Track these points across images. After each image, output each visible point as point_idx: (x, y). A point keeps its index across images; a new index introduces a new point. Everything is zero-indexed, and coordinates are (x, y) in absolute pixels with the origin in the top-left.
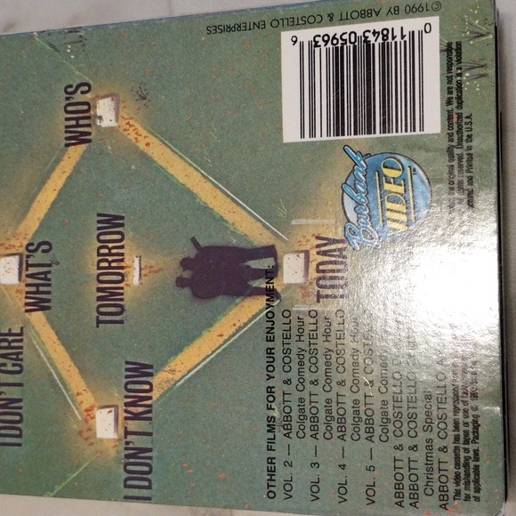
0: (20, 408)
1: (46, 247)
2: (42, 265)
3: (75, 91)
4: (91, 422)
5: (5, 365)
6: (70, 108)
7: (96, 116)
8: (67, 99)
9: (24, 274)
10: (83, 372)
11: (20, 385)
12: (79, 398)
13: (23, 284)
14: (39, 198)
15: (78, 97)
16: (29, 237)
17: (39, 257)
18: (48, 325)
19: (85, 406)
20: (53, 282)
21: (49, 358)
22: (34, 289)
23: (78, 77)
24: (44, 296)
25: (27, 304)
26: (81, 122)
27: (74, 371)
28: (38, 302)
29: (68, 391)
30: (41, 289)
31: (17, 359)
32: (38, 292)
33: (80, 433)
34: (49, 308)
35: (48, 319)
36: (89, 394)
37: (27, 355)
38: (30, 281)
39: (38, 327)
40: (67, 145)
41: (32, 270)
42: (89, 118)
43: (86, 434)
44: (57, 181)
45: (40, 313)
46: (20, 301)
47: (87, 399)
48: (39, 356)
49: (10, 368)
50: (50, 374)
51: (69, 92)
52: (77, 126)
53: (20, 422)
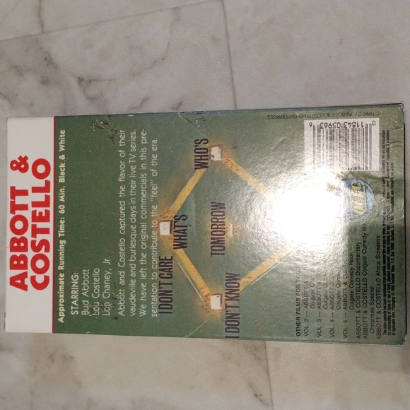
0: (171, 295)
1: (185, 218)
2: (182, 226)
3: (200, 143)
4: (208, 301)
5: (163, 274)
6: (197, 151)
7: (211, 155)
8: (196, 146)
9: (173, 231)
10: (203, 277)
11: (172, 284)
12: (202, 290)
13: (172, 236)
14: (181, 194)
15: (202, 146)
16: (176, 212)
17: (180, 222)
18: (185, 255)
19: (205, 294)
20: (188, 235)
21: (186, 271)
22: (178, 238)
23: (202, 136)
24: (183, 241)
25: (174, 245)
26: (203, 158)
27: (200, 278)
28: (180, 244)
29: (196, 287)
30: (182, 238)
31: (169, 272)
32: (180, 239)
33: (203, 307)
34: (186, 247)
35: (185, 252)
36: (207, 288)
37: (174, 269)
38: (176, 234)
39: (180, 256)
40: (195, 169)
41: (177, 229)
42: (207, 156)
43: (205, 307)
44: (190, 185)
45: (181, 249)
46: (171, 243)
47: (206, 291)
48: (181, 270)
49: (165, 276)
50: (187, 279)
51: (197, 143)
52: (201, 159)
53: (171, 302)
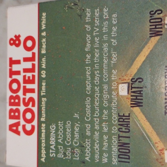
0: (129, 147)
1: (140, 80)
2: (138, 88)
3: (155, 13)
4: (162, 155)
5: (122, 129)
6: (152, 21)
7: (165, 24)
8: (151, 17)
9: (130, 91)
10: (158, 134)
11: (129, 137)
12: (157, 145)
13: (129, 96)
14: (137, 59)
15: (156, 16)
16: (133, 75)
17: (136, 84)
18: (141, 113)
19: (160, 148)
20: (144, 95)
21: (142, 127)
22: (135, 98)
23: (156, 7)
24: (139, 101)
25: (131, 104)
26: (157, 27)
27: (154, 133)
28: (137, 102)
29: (151, 141)
30: (138, 98)
31: (127, 127)
32: (136, 99)
33: (157, 160)
34: (142, 106)
35: (141, 110)
36: (162, 144)
37: (131, 124)
38: (133, 94)
39: (137, 114)
40: (151, 37)
41: (133, 90)
42: (161, 25)
43: (160, 161)
44: (146, 52)
45: (138, 108)
46: (129, 102)
47: (160, 146)
48: (137, 126)
49: (124, 130)
50: (143, 134)
51: (152, 14)
52: (156, 28)
53: (129, 152)
